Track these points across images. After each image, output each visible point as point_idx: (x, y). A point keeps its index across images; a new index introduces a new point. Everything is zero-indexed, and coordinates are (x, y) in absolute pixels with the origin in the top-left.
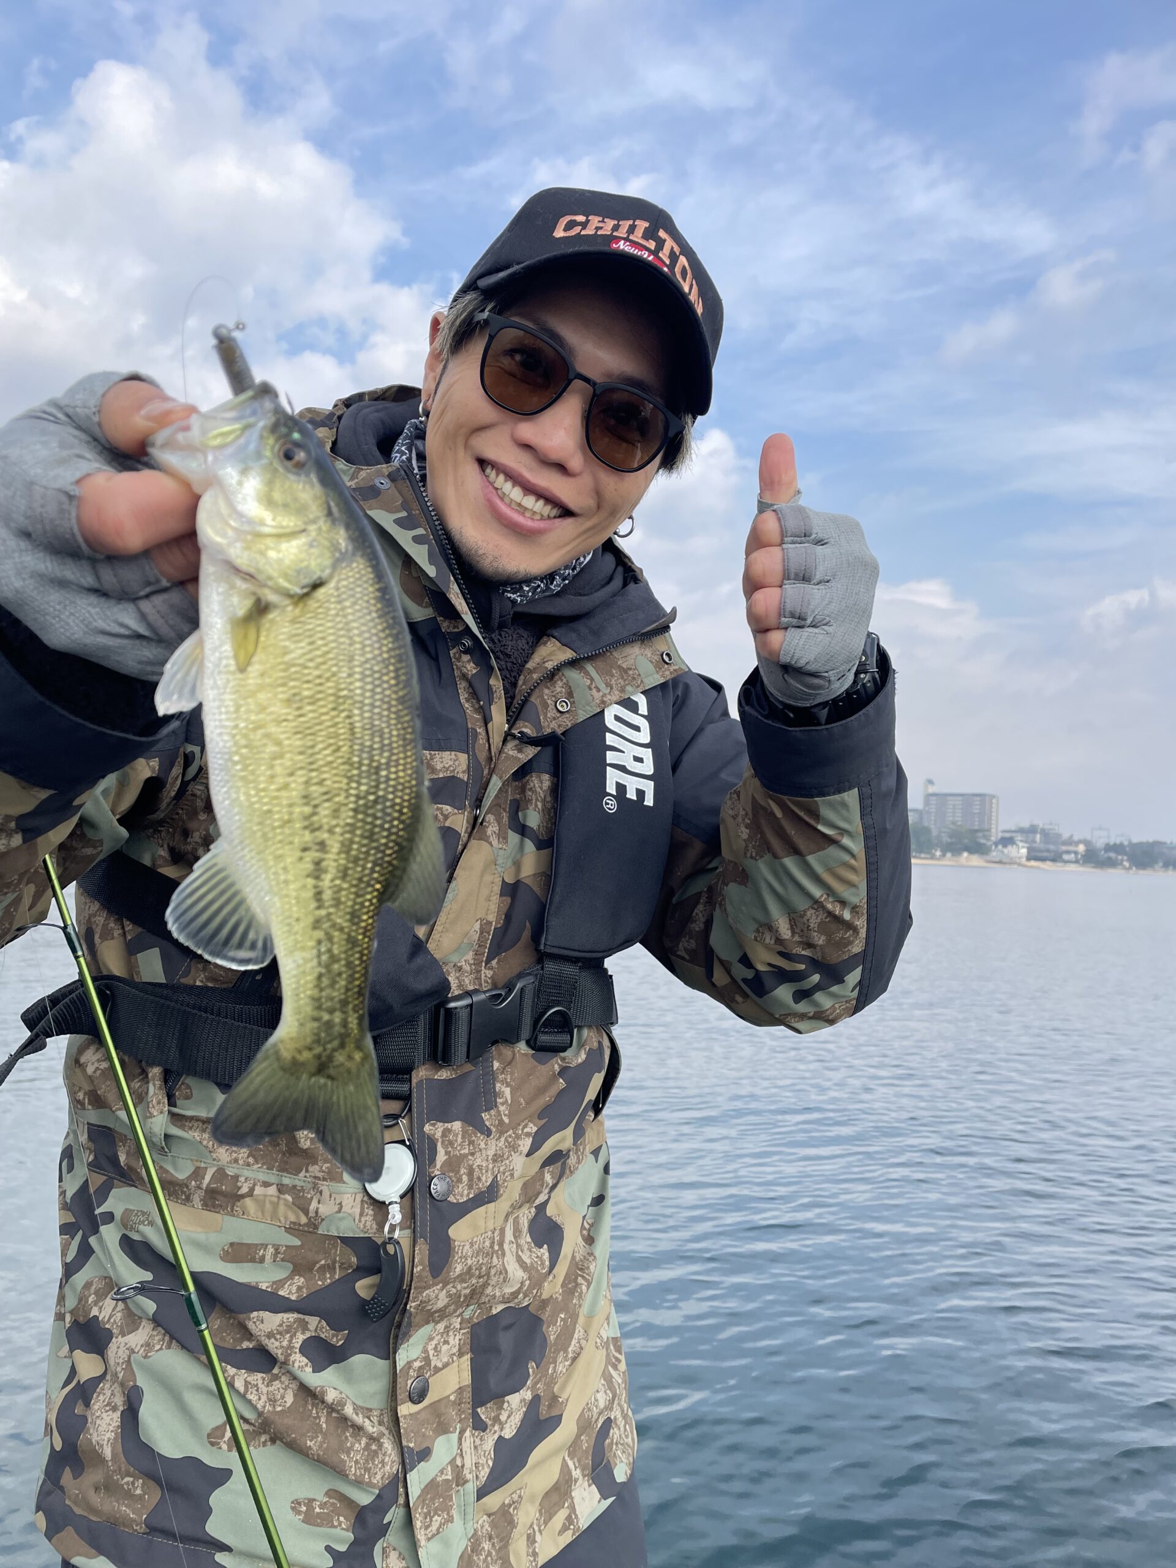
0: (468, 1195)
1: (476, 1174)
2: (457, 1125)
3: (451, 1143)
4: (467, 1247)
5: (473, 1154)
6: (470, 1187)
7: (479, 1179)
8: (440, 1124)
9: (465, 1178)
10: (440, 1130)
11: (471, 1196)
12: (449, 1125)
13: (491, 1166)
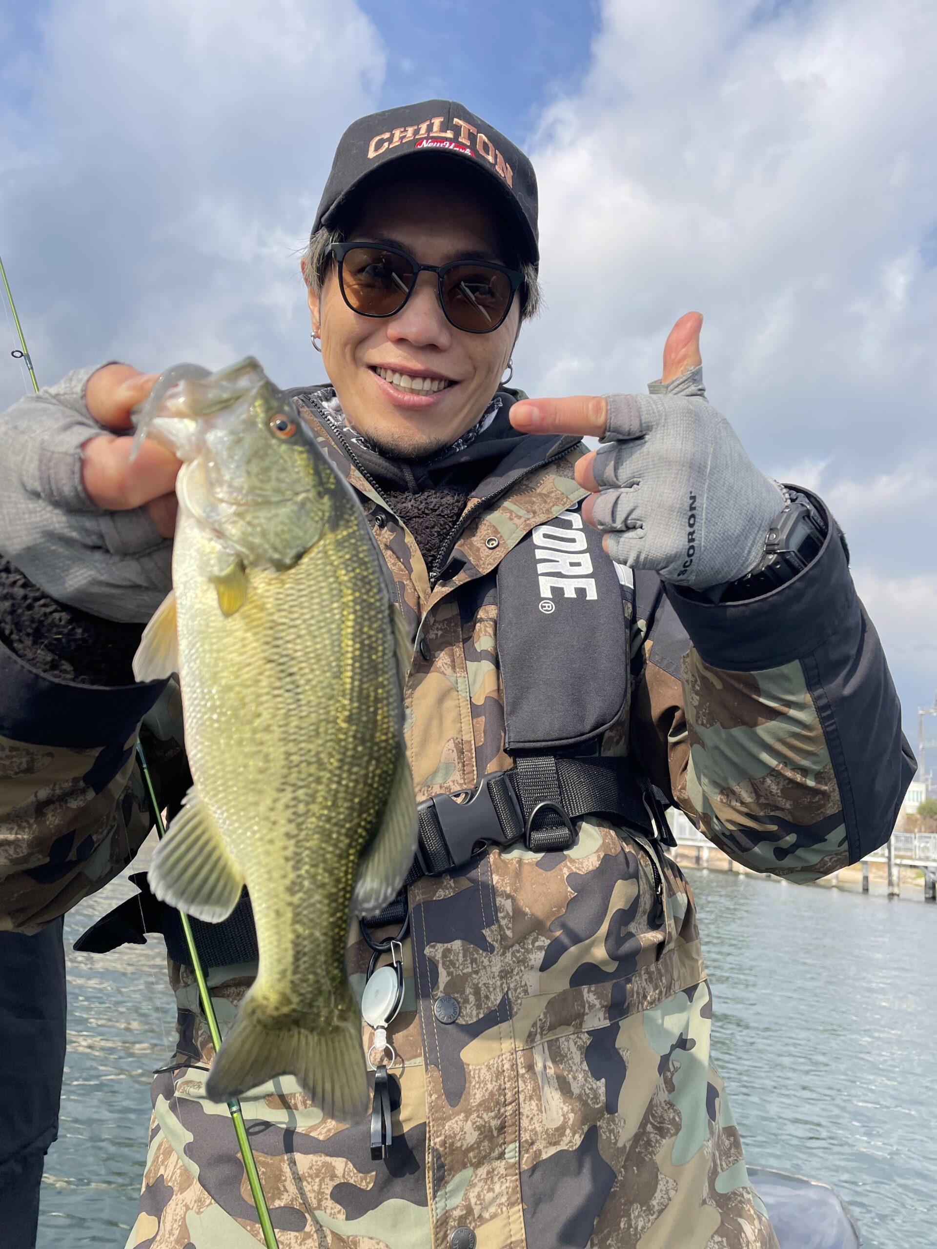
0: (478, 1014)
1: (483, 992)
2: (457, 945)
3: (452, 963)
4: (484, 1070)
5: (477, 972)
6: (479, 1007)
7: (487, 997)
8: (439, 945)
9: (472, 998)
10: (440, 951)
11: (481, 1016)
12: (449, 945)
13: (499, 983)
